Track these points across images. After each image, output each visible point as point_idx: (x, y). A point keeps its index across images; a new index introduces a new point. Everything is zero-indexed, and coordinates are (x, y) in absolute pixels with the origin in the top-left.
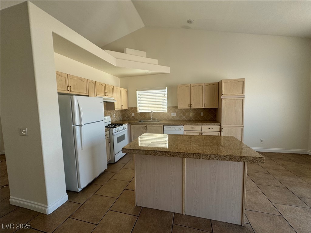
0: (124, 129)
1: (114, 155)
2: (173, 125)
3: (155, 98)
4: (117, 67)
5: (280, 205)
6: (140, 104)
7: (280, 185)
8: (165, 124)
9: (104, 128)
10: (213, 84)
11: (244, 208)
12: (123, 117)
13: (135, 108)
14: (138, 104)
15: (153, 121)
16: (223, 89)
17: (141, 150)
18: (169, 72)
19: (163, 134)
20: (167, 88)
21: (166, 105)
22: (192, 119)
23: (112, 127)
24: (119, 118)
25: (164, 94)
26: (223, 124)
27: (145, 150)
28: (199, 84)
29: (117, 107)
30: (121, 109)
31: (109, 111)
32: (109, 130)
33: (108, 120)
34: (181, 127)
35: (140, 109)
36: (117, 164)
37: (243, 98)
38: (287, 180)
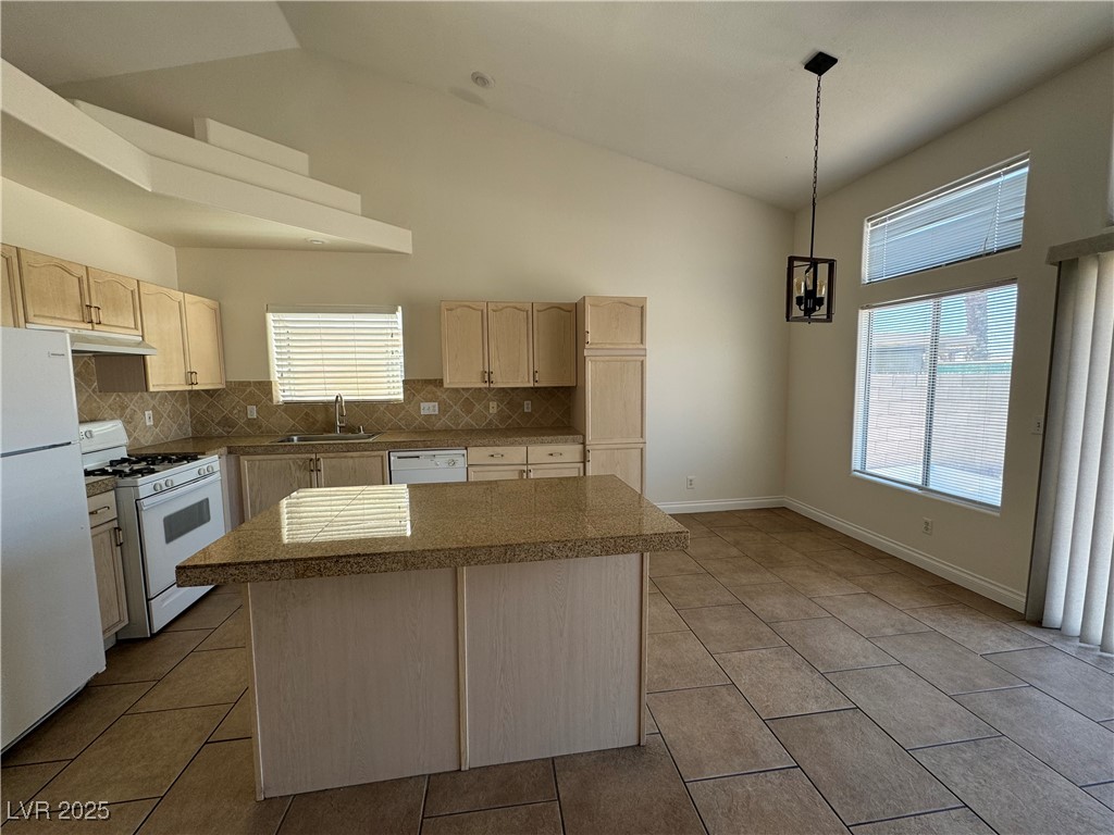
0: (205, 477)
1: (148, 600)
2: (427, 447)
3: (352, 343)
4: (154, 195)
5: (729, 656)
6: (286, 369)
7: (728, 598)
8: (396, 446)
9: (82, 480)
10: (558, 307)
11: (645, 690)
12: (198, 422)
13: (260, 383)
14: (276, 368)
15: (342, 435)
16: (588, 328)
17: (275, 561)
18: (409, 250)
19: (388, 487)
20: (400, 308)
21: (399, 375)
22: (497, 425)
23: (134, 473)
24: (175, 426)
25: (389, 331)
26: (589, 438)
27: (296, 560)
28: (518, 306)
29: (163, 376)
30: (189, 388)
31: (113, 398)
32: (116, 488)
33: (111, 437)
34: (458, 455)
35: (287, 387)
36: (163, 638)
37: (642, 358)
38: (744, 581)
